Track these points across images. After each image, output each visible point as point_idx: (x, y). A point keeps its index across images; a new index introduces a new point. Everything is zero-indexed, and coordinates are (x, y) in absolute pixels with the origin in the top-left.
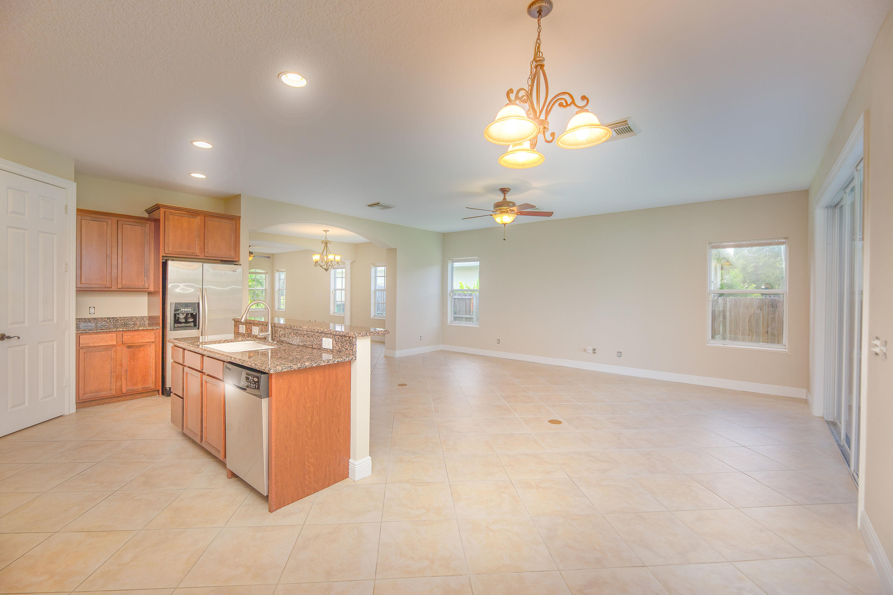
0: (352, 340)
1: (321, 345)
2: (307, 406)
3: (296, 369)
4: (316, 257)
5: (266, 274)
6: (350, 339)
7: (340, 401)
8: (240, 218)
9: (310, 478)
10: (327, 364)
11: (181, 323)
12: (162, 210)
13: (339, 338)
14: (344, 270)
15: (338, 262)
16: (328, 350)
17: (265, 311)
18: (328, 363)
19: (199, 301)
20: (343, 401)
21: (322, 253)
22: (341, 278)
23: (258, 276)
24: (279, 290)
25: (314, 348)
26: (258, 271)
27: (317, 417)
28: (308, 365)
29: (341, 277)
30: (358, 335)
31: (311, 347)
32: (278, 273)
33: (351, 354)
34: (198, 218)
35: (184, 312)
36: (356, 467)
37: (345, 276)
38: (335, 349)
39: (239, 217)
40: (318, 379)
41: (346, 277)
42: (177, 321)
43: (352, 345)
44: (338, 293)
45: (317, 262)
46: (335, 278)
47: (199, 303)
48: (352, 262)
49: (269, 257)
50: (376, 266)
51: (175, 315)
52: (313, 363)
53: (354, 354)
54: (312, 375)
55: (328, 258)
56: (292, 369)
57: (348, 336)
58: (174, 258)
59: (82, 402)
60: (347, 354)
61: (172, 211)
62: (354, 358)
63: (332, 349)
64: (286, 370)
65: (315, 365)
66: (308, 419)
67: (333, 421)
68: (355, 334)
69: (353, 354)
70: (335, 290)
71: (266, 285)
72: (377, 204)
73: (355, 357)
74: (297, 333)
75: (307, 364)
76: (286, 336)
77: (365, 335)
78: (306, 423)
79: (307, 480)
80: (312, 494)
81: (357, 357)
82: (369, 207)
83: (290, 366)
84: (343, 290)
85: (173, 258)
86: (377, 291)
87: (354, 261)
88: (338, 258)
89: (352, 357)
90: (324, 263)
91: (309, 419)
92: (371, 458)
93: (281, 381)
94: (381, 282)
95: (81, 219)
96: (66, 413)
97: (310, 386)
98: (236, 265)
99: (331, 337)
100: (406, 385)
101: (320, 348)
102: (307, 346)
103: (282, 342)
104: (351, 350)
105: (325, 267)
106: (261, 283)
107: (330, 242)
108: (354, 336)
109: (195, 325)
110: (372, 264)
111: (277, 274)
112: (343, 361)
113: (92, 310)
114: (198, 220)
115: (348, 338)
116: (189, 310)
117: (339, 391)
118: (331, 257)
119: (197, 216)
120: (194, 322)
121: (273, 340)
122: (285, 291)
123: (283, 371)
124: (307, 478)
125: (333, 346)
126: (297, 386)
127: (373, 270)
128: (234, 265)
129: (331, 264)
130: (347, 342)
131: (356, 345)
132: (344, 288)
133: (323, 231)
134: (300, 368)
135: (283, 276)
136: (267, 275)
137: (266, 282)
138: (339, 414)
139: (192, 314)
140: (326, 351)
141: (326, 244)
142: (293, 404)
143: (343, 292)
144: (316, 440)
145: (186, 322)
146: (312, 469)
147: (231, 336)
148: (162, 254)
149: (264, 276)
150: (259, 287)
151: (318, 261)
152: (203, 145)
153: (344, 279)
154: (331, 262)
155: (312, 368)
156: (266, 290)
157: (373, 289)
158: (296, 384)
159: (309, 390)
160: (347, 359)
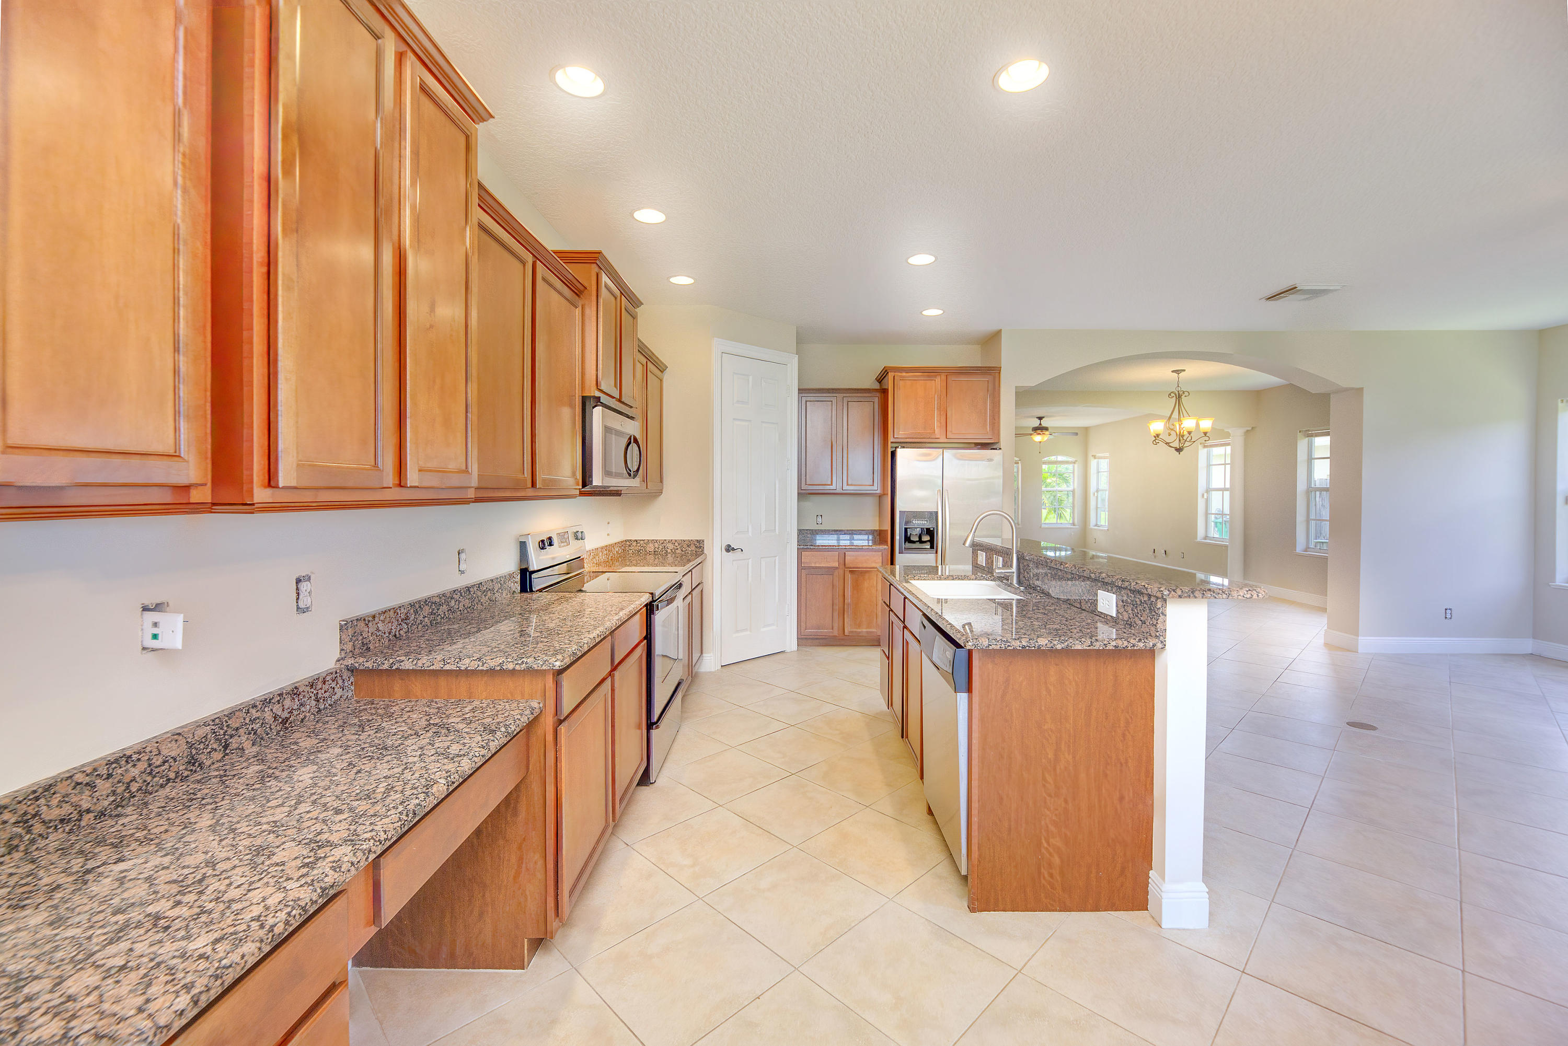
0: (1156, 604)
1: (1095, 603)
2: (1046, 727)
3: (1018, 648)
4: (1157, 426)
5: (1074, 463)
6: (1152, 600)
7: (1124, 735)
8: (1000, 371)
9: (1051, 875)
10: (1089, 648)
11: (914, 542)
12: (891, 375)
13: (1130, 594)
14: (1229, 448)
15: (1205, 434)
16: (1109, 618)
17: (1071, 528)
18: (1091, 648)
19: (938, 509)
20: (1132, 736)
21: (1170, 417)
22: (1224, 466)
23: (1062, 468)
24: (1097, 491)
25: (1084, 608)
26: (1060, 458)
27: (1069, 754)
28: (1045, 643)
29: (1223, 463)
30: (1168, 592)
31: (1078, 606)
32: (1096, 460)
33: (1153, 634)
34: (938, 379)
35: (917, 525)
36: (1163, 894)
37: (1229, 462)
38: (1120, 616)
39: (998, 370)
40: (1071, 678)
41: (1232, 464)
42: (908, 539)
43: (1154, 615)
44: (1216, 498)
45: (1158, 435)
46: (1209, 466)
47: (937, 513)
48: (1248, 431)
49: (1077, 434)
50: (1312, 436)
51: (906, 529)
52: (1055, 643)
53: (1160, 635)
54: (1057, 665)
55: (1182, 427)
56: (1010, 648)
57: (1146, 592)
58: (905, 444)
59: (806, 638)
60: (1144, 633)
61: (904, 374)
62: (1159, 645)
63: (1115, 616)
64: (998, 647)
65: (1059, 647)
66: (1048, 754)
67: (1106, 775)
68: (1162, 589)
69: (1158, 634)
70: (1208, 490)
71: (1074, 484)
72: (1292, 290)
73: (1162, 642)
74: (1056, 574)
75: (1043, 642)
76: (1040, 579)
77: (1190, 596)
78: (1044, 760)
79: (1044, 878)
80: (1056, 911)
81: (1167, 643)
82: (1271, 303)
83: (1005, 640)
84: (1226, 489)
85: (903, 445)
86: (1318, 493)
87: (1252, 428)
88: (1206, 424)
89: (1154, 642)
90: (1173, 437)
91: (1051, 756)
92: (1207, 890)
93: (990, 666)
94: (1322, 472)
95: (806, 401)
96: (788, 650)
97: (1052, 688)
98: (994, 449)
99: (1114, 590)
100: (1374, 728)
101: (1094, 611)
102: (1072, 602)
103: (1035, 588)
104: (1153, 625)
105: (1176, 444)
106: (1066, 480)
107: (1186, 394)
108: (1159, 595)
109: (932, 547)
110: (1300, 431)
111: (1093, 463)
112: (1129, 648)
113: (819, 519)
114: (938, 381)
115: (1146, 598)
116: (926, 524)
117: (1122, 713)
118: (1189, 423)
119: (936, 376)
120: (932, 542)
121: (1020, 582)
122: (1107, 492)
123: (991, 648)
124: (1046, 876)
125: (1118, 612)
126: (1024, 683)
127: (1302, 444)
128: (991, 449)
129: (1190, 438)
130: (1145, 605)
131: (1166, 615)
132: (1228, 486)
133: (1173, 372)
134: (1027, 648)
135: (1104, 464)
136: (1076, 466)
137: (1074, 477)
138: (1123, 761)
139: (928, 530)
140: (1106, 618)
141: (1179, 397)
142: (1015, 716)
143: (1227, 494)
144: (1066, 801)
145: (921, 541)
146: (1056, 860)
147: (969, 568)
148: (891, 439)
149: (1070, 467)
150: (1064, 487)
151: (1161, 433)
152: (921, 259)
153: (1228, 467)
154: (1190, 433)
155: (1053, 651)
156: (1073, 491)
157: (1301, 486)
158: (1021, 679)
159: (1050, 695)
160: (1141, 645)
